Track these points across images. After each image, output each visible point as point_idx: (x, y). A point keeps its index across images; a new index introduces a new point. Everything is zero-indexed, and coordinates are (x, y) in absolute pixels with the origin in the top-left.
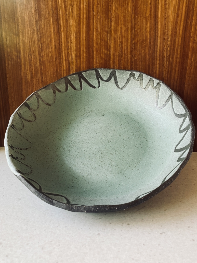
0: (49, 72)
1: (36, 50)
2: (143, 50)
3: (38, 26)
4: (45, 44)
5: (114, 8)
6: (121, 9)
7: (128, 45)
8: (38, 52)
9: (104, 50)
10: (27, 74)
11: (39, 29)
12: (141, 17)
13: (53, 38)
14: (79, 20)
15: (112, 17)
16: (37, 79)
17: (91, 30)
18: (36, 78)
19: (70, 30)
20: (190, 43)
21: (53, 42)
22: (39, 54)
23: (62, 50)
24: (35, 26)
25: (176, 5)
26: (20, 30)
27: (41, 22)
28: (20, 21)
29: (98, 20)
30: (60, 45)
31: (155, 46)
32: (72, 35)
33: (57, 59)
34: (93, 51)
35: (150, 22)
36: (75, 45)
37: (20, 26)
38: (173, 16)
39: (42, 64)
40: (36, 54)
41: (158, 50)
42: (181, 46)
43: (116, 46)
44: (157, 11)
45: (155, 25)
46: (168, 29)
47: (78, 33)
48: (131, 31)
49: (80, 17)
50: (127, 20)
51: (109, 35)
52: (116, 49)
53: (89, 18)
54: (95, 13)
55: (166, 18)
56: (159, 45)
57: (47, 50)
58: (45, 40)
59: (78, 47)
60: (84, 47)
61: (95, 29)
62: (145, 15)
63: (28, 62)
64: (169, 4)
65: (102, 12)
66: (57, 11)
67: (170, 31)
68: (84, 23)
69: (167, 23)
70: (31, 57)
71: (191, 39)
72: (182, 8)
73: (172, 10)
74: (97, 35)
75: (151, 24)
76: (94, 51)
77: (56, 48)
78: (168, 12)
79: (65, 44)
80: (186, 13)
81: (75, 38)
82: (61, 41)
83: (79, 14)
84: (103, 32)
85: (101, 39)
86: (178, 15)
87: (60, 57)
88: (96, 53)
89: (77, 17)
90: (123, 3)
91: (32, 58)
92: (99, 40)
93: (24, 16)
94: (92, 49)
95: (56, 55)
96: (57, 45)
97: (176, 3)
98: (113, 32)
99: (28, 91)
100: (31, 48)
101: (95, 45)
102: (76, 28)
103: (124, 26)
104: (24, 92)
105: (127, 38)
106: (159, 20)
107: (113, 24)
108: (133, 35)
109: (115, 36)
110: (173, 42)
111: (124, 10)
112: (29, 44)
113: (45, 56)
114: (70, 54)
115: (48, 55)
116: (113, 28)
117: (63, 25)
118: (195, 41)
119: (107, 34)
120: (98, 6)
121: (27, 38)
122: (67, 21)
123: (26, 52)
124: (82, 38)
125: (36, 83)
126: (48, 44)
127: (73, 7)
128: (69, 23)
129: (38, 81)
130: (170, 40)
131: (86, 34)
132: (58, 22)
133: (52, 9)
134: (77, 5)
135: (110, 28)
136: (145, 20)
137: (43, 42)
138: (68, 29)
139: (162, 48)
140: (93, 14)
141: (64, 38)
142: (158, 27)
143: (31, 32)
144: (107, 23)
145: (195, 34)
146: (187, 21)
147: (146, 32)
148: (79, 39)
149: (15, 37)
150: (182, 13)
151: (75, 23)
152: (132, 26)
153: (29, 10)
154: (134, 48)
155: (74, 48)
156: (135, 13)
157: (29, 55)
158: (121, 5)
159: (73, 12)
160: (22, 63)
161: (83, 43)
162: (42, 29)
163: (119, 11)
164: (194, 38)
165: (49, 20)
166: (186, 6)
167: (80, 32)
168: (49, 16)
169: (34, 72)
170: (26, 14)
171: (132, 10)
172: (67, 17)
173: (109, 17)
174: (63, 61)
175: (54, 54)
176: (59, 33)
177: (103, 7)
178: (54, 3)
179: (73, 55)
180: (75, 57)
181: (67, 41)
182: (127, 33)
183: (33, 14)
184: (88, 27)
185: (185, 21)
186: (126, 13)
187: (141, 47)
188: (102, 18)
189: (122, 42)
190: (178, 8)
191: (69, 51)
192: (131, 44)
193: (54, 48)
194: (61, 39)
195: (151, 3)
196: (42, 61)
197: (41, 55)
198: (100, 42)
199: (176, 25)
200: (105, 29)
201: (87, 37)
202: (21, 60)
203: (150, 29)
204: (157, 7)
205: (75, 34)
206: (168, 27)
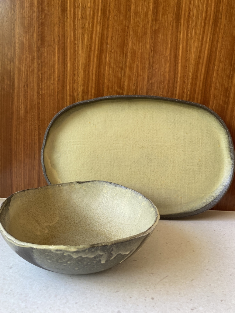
0: (48, 108)
1: (34, 81)
2: (161, 91)
3: (40, 53)
4: (46, 74)
5: (130, 43)
6: (138, 45)
7: (144, 85)
8: (36, 83)
9: (116, 88)
10: (20, 108)
11: (40, 56)
12: (160, 55)
13: (56, 69)
14: (90, 51)
15: (128, 53)
16: (32, 115)
17: (103, 64)
18: (31, 113)
19: (78, 62)
20: (212, 88)
21: (56, 73)
22: (38, 86)
23: (67, 83)
24: (35, 53)
25: (198, 47)
26: (17, 56)
27: (44, 49)
28: (17, 45)
29: (112, 54)
30: (64, 77)
31: (174, 88)
32: (80, 68)
33: (59, 93)
34: (103, 88)
35: (170, 62)
36: (82, 79)
37: (16, 50)
38: (194, 58)
39: (41, 97)
40: (33, 85)
41: (177, 93)
42: (202, 91)
43: (130, 85)
44: (178, 51)
45: (175, 65)
46: (188, 71)
47: (87, 65)
48: (148, 70)
49: (90, 48)
50: (145, 57)
51: (123, 71)
52: (130, 88)
53: (101, 50)
54: (108, 46)
55: (187, 60)
56: (178, 88)
57: (48, 82)
58: (46, 70)
59: (86, 81)
60: (94, 82)
61: (107, 64)
62: (164, 54)
63: (23, 93)
64: (191, 46)
65: (117, 46)
66: (65, 38)
67: (191, 74)
68: (96, 55)
69: (188, 65)
70: (27, 88)
71: (213, 84)
72: (205, 51)
73: (193, 52)
74: (110, 70)
75: (170, 64)
76: (105, 88)
77: (59, 81)
78: (189, 54)
79: (70, 77)
80: (209, 56)
81: (83, 71)
82: (66, 72)
83: (90, 45)
84: (116, 68)
85: (114, 75)
86: (199, 57)
87: (63, 92)
88: (107, 90)
89: (88, 48)
90: (141, 39)
91: (29, 89)
92: (112, 77)
93: (23, 40)
94: (103, 85)
95: (59, 88)
96: (60, 77)
97: (198, 45)
98: (128, 69)
99: (19, 128)
100: (29, 77)
101: (106, 81)
102: (85, 60)
103: (141, 64)
104: (14, 129)
105: (144, 77)
106: (180, 61)
107: (128, 60)
108: (150, 74)
109: (130, 74)
110: (193, 86)
111: (142, 46)
112: (26, 73)
113: (46, 88)
114: (76, 88)
115: (48, 88)
116: (128, 64)
117: (70, 55)
118: (217, 87)
119: (121, 70)
120: (112, 39)
121: (24, 65)
122: (75, 51)
123: (21, 82)
124: (91, 72)
125: (31, 119)
126: (50, 75)
127: (83, 36)
128: (77, 53)
129: (33, 117)
130: (191, 84)
131: (96, 68)
132: (64, 52)
133: (58, 36)
134: (88, 35)
135: (125, 64)
136: (164, 60)
137: (44, 72)
138: (76, 61)
139: (181, 91)
140: (107, 47)
141: (70, 70)
142: (178, 68)
143: (30, 59)
144: (121, 58)
145: (217, 80)
146: (209, 65)
147: (165, 72)
148: (88, 72)
149: (9, 62)
150: (204, 56)
151: (84, 55)
152: (149, 64)
153: (30, 34)
154: (150, 88)
155: (81, 83)
156: (153, 51)
157: (24, 85)
158: (139, 41)
159: (83, 42)
160: (16, 94)
161: (93, 77)
162: (44, 58)
163: (136, 47)
164: (216, 84)
165: (53, 48)
166: (209, 49)
167: (89, 65)
168: (54, 43)
169: (29, 107)
170: (26, 38)
171: (151, 48)
172: (76, 46)
173: (124, 52)
174: (66, 96)
175: (56, 88)
176: (64, 63)
177: (118, 40)
178: (61, 29)
179: (80, 90)
180: (82, 92)
181: (73, 73)
182: (144, 71)
183: (35, 39)
184: (99, 61)
185: (207, 65)
186: (143, 50)
187: (158, 88)
188: (116, 52)
189: (137, 81)
190: (200, 51)
191: (75, 85)
192: (148, 84)
193: (57, 79)
194: (67, 71)
195: (171, 42)
196: (40, 93)
197: (40, 87)
198: (112, 78)
199: (197, 68)
200: (119, 65)
201: (97, 72)
202: (14, 91)
203: (170, 70)
204: (178, 47)
205: (84, 67)
206: (188, 69)
